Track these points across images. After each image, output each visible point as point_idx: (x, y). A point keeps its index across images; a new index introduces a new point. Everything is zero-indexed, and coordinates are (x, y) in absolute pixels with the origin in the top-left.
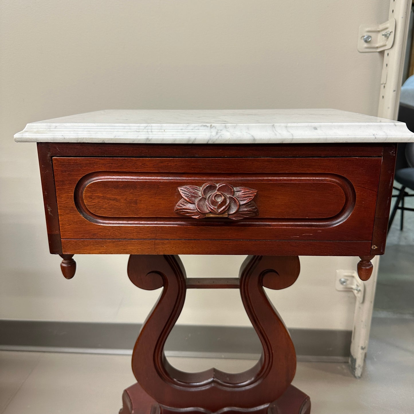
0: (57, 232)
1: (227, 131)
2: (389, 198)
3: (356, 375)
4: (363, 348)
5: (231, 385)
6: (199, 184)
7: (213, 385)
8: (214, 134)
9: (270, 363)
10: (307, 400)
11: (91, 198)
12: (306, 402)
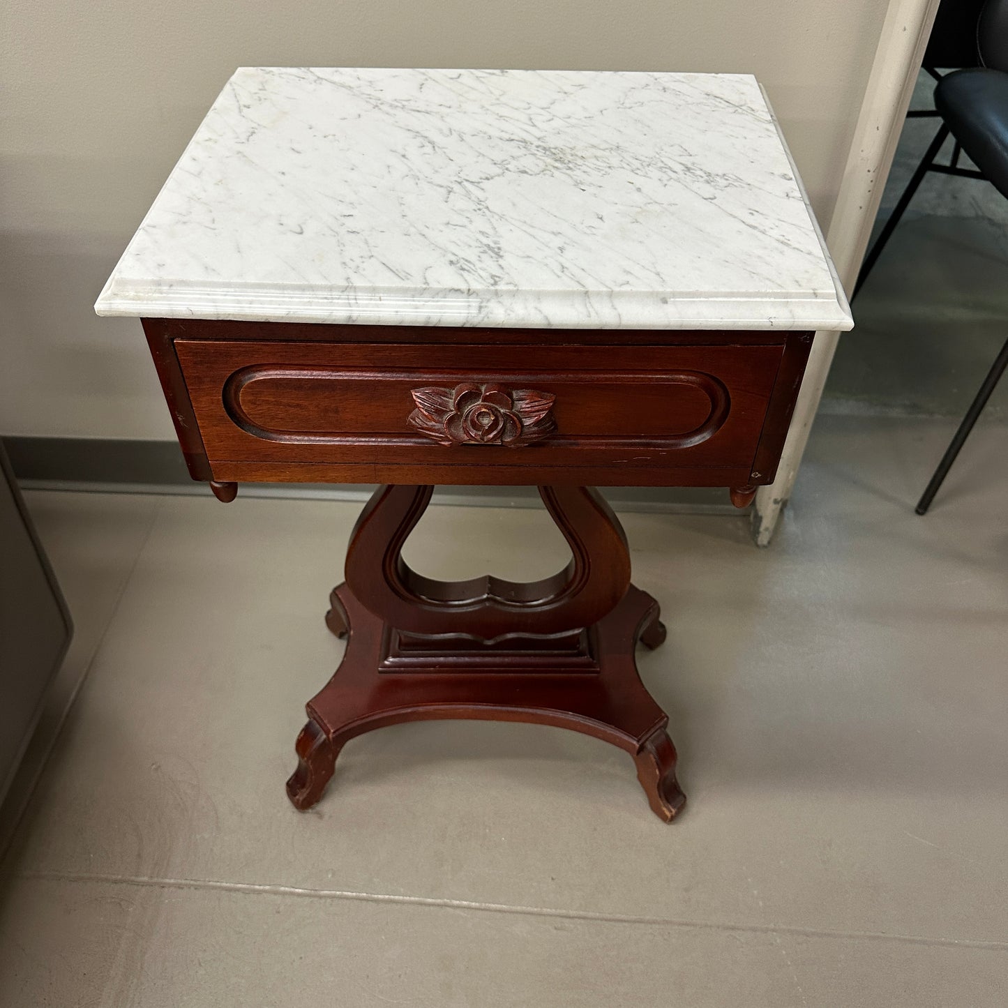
0: (200, 451)
1: (500, 302)
2: (790, 405)
3: (759, 543)
4: (776, 502)
5: (518, 604)
6: (451, 385)
7: (487, 604)
8: (474, 311)
9: (585, 576)
10: (651, 611)
11: (255, 404)
12: (650, 613)
